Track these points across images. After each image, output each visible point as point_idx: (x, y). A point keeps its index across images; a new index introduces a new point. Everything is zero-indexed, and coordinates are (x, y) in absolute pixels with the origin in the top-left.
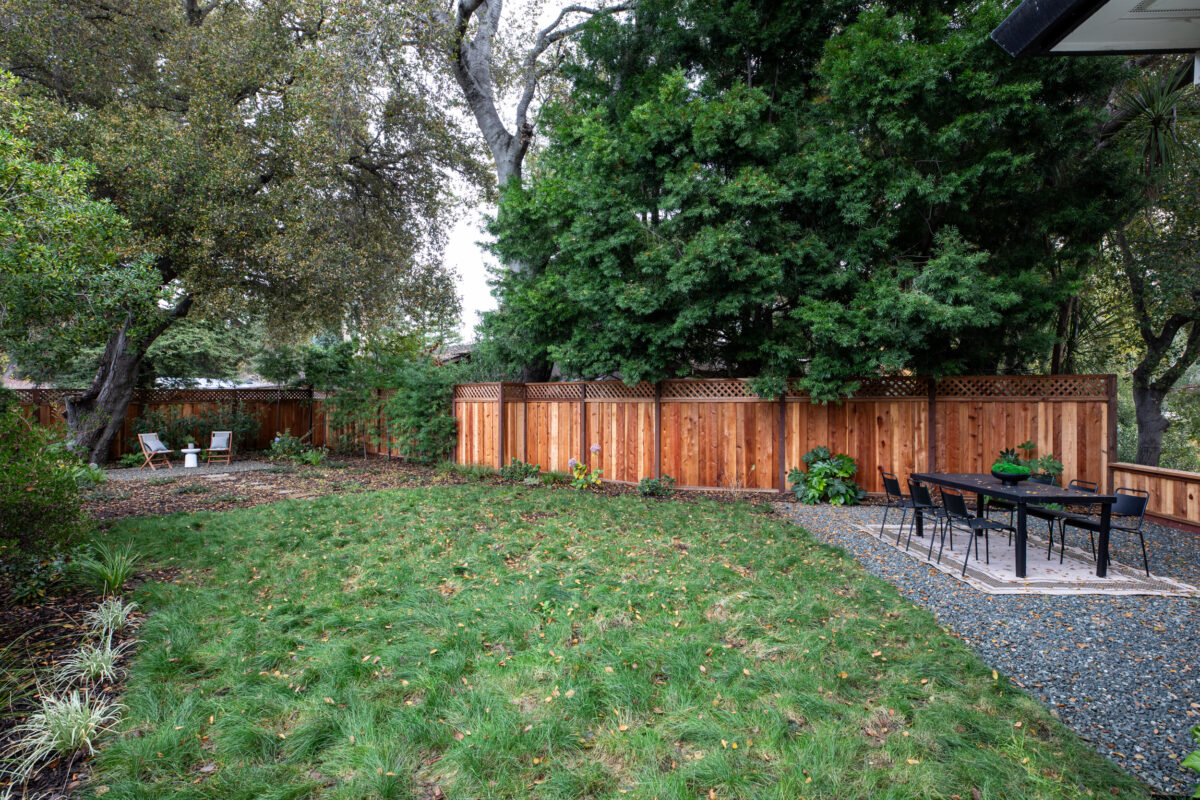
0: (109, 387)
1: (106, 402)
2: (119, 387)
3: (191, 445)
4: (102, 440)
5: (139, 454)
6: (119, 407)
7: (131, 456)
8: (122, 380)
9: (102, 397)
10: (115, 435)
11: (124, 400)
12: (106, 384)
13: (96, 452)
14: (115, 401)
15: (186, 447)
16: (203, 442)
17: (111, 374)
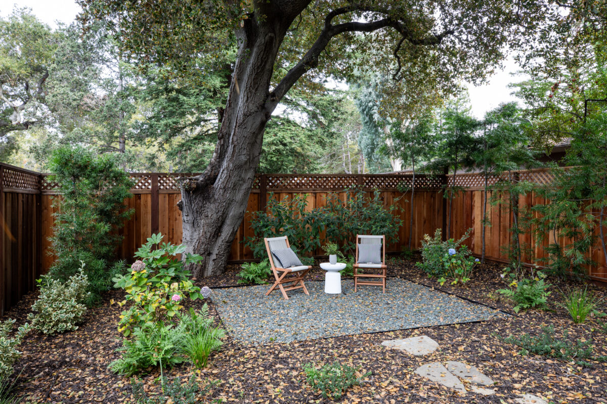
0: (227, 168)
1: (225, 189)
2: (239, 167)
3: (333, 257)
4: (220, 241)
5: (263, 264)
6: (239, 196)
7: (253, 267)
8: (243, 158)
9: (219, 183)
10: (234, 233)
11: (245, 186)
12: (225, 164)
13: (214, 257)
14: (235, 187)
15: (327, 260)
16: (348, 252)
17: (230, 149)
